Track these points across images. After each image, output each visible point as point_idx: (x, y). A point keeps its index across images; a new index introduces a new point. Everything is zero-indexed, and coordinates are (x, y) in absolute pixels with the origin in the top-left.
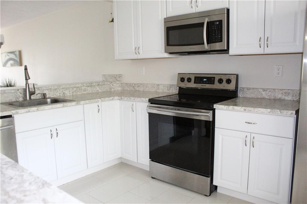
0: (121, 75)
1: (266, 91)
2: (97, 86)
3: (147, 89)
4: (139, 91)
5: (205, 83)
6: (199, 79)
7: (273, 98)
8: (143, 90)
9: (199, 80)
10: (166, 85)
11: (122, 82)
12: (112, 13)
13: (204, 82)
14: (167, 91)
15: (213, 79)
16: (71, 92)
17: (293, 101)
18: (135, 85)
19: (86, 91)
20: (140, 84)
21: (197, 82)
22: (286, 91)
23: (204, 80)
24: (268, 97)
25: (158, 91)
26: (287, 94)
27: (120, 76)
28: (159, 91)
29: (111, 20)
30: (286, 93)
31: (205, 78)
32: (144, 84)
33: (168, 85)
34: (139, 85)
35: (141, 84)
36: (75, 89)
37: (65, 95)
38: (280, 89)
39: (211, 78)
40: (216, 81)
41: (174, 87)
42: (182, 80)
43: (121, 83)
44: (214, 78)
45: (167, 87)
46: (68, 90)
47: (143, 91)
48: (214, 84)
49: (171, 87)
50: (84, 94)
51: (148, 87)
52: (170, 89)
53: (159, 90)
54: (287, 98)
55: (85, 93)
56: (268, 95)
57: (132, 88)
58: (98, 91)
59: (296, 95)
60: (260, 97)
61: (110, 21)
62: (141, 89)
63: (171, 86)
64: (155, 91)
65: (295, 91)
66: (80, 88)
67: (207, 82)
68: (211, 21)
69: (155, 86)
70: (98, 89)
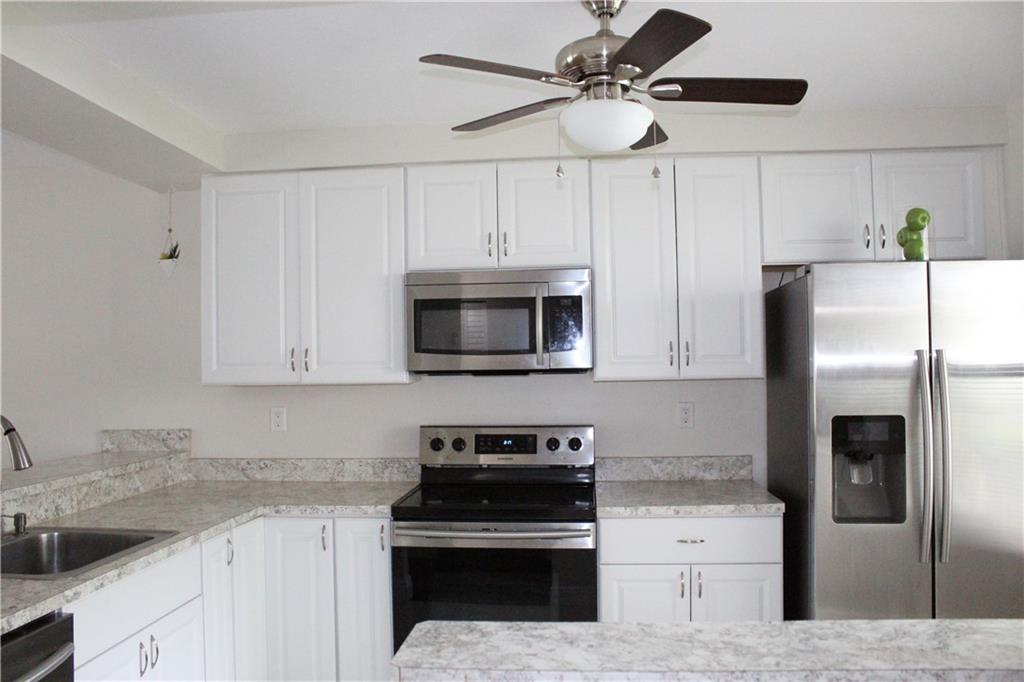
0: (189, 430)
1: (661, 462)
2: (137, 472)
3: (297, 476)
4: (265, 482)
5: (510, 450)
6: (489, 442)
7: (677, 478)
8: (280, 479)
9: (489, 444)
10: (369, 461)
11: (192, 456)
12: (173, 229)
13: (507, 449)
14: (372, 479)
15: (530, 439)
16: (75, 503)
17: (723, 480)
18: (248, 463)
19: (109, 494)
20: (267, 459)
21: (482, 449)
22: (707, 460)
23: (505, 443)
24: (665, 478)
25: (340, 479)
26: (708, 467)
27: (185, 435)
28: (345, 480)
29: (168, 252)
30: (705, 464)
31: (508, 437)
32: (285, 459)
33: (377, 459)
34: (264, 464)
35: (274, 460)
36: (85, 489)
37: (61, 515)
38: (692, 457)
39: (525, 437)
40: (542, 443)
41: (397, 465)
42: (437, 445)
43: (191, 460)
44: (535, 437)
45: (373, 467)
46: (68, 497)
47: (282, 482)
48: (535, 452)
49: (387, 467)
50: (105, 505)
51: (301, 469)
52: (383, 473)
53: (343, 476)
54: (708, 476)
55: (107, 499)
56: (666, 472)
57: (235, 475)
58: (137, 490)
59: (726, 468)
60: (646, 478)
61: (163, 254)
62: (275, 476)
63: (387, 463)
64: (328, 480)
65: (725, 459)
66: (97, 486)
67: (515, 449)
68: (551, 295)
69: (328, 466)
70: (139, 484)
